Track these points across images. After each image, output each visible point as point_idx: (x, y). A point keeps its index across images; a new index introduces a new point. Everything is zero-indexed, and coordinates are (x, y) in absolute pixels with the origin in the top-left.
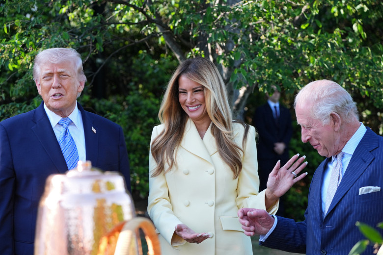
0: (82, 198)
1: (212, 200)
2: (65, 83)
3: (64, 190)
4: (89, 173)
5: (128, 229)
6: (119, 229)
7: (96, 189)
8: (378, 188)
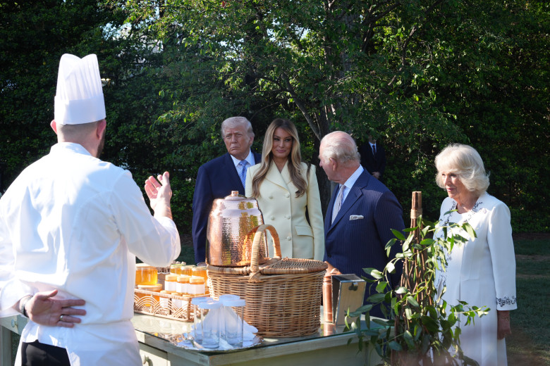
0: (233, 213)
1: (289, 215)
2: (240, 139)
3: (223, 207)
4: (237, 197)
5: (260, 230)
6: (255, 231)
7: (241, 207)
8: (361, 216)
